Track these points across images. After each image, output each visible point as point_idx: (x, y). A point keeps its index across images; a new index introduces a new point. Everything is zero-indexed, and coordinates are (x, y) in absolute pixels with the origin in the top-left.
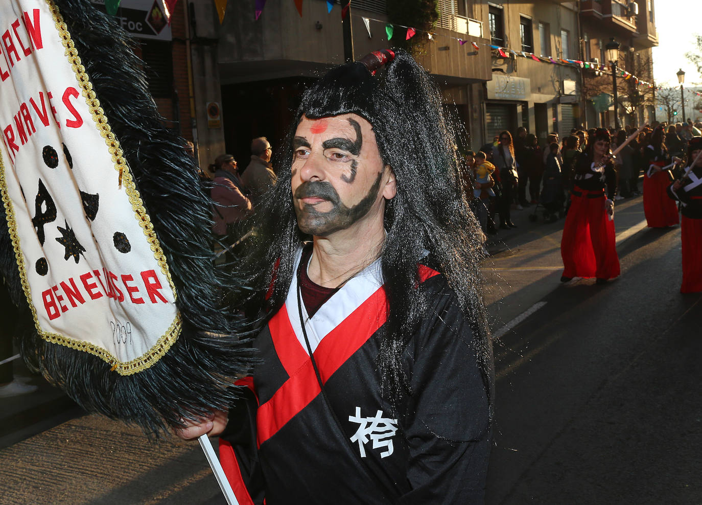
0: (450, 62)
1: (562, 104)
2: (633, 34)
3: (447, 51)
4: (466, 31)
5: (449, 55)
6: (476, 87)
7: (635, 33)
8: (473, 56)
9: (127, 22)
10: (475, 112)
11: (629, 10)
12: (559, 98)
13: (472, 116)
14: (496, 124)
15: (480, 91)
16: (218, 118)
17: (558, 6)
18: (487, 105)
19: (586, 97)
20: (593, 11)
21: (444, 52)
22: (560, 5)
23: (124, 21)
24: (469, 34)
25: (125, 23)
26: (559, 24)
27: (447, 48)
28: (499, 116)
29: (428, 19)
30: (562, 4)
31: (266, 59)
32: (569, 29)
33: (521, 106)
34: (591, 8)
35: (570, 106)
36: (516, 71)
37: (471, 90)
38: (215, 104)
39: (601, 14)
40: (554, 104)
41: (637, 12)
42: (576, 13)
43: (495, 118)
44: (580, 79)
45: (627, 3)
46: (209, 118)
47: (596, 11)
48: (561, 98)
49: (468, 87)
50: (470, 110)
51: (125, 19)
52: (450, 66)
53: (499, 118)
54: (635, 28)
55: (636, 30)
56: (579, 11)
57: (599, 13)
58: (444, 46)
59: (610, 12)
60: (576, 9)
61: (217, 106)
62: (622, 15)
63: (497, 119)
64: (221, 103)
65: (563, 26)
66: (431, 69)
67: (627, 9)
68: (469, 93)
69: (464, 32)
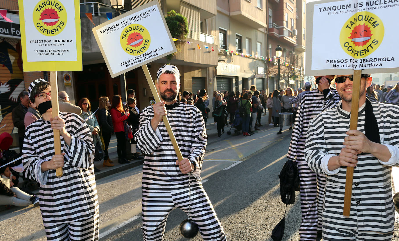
0: (195, 55)
1: (256, 78)
2: (295, 45)
3: (194, 50)
4: (205, 41)
5: (195, 52)
6: (211, 69)
7: (296, 45)
8: (208, 53)
9: (15, 30)
10: (211, 81)
11: (293, 33)
12: (255, 75)
13: (209, 83)
14: (222, 87)
15: (213, 71)
16: (70, 82)
17: (256, 30)
18: (217, 78)
19: (269, 75)
20: (274, 33)
21: (192, 51)
22: (257, 30)
23: (13, 30)
24: (207, 42)
25: (14, 31)
26: (256, 40)
27: (194, 49)
28: (223, 83)
29: (182, 34)
30: (259, 29)
31: (93, 52)
32: (261, 42)
33: (235, 79)
34: (273, 32)
35: (261, 79)
36: (233, 62)
37: (209, 70)
38: (68, 75)
39: (278, 35)
40: (252, 78)
41: (296, 34)
42: (266, 34)
43: (221, 84)
44: (266, 67)
45: (292, 30)
46: (65, 82)
47: (276, 33)
48: (256, 75)
49: (207, 69)
50: (208, 80)
51: (14, 29)
52: (195, 58)
53: (223, 84)
54: (296, 42)
55: (296, 43)
56: (267, 33)
57: (277, 34)
58: (192, 48)
59: (283, 34)
60: (265, 32)
61: (69, 75)
62: (289, 36)
63: (222, 85)
64: (71, 74)
65: (258, 40)
66: (184, 59)
67: (291, 33)
68: (207, 72)
69: (204, 41)
